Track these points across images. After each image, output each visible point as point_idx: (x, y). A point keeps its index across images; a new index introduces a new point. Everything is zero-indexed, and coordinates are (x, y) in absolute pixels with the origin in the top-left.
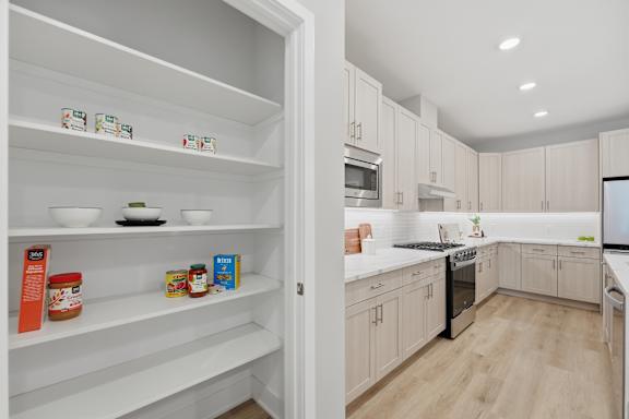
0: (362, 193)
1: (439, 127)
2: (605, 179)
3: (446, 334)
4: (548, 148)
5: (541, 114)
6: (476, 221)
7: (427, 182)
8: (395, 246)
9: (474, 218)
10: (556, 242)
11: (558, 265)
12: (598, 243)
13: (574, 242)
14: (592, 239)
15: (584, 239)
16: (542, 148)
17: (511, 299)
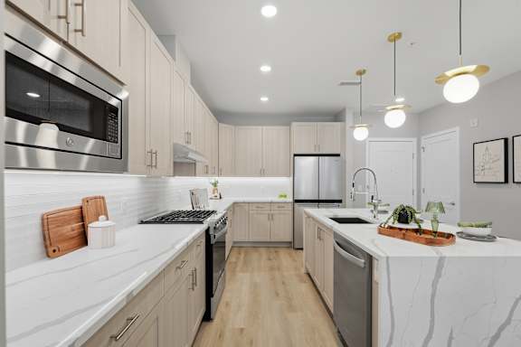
0: (90, 144)
1: (192, 84)
2: (295, 155)
3: (207, 317)
4: (264, 127)
5: (264, 99)
6: (215, 185)
7: (182, 142)
8: (142, 222)
9: (213, 181)
10: (269, 199)
11: (271, 217)
12: (291, 200)
13: (276, 199)
14: (285, 196)
15: (281, 196)
16: (260, 127)
17: (243, 250)
